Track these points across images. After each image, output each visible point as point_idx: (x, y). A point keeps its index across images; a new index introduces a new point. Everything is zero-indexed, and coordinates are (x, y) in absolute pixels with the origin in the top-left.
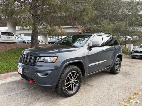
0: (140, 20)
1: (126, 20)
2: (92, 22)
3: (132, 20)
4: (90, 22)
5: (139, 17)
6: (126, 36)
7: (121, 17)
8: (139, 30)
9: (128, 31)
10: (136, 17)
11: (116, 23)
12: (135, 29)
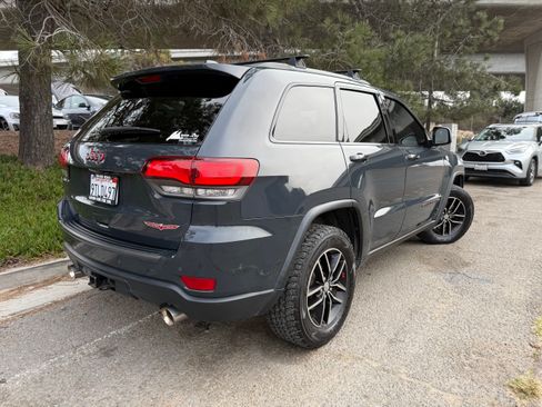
0: (487, 28)
1: (432, 27)
2: (299, 32)
3: (454, 27)
4: (291, 33)
5: (485, 16)
6: (431, 93)
7: (415, 15)
8: (478, 70)
9: (441, 73)
10: (471, 14)
11: (398, 37)
12: (468, 63)
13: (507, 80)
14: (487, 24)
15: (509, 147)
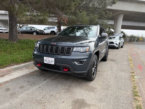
11: (91, 15)
12: (104, 22)
13: (112, 26)
14: (108, 14)
15: (115, 41)
